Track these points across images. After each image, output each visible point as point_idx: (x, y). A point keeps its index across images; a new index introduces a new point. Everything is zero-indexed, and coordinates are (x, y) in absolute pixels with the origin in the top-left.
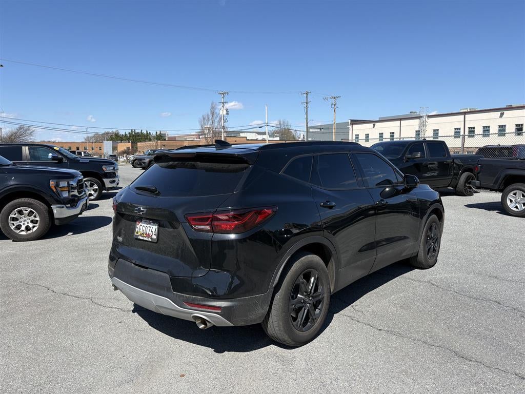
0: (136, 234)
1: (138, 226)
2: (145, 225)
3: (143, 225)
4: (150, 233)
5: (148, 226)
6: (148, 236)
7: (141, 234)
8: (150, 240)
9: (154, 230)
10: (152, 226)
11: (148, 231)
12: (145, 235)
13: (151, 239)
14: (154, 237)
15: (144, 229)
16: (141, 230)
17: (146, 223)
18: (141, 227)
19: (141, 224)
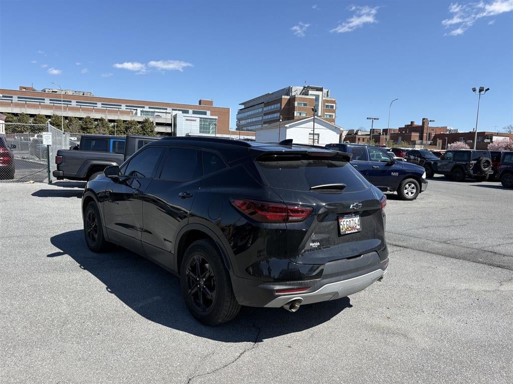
0: (342, 231)
1: (342, 223)
2: (348, 220)
3: (346, 220)
4: (354, 225)
5: (351, 219)
6: (353, 228)
7: (346, 229)
8: (356, 231)
9: (357, 222)
10: (354, 219)
11: (352, 224)
12: (350, 229)
13: (357, 229)
14: (358, 227)
15: (348, 223)
16: (345, 226)
17: (348, 217)
18: (345, 223)
19: (343, 220)
